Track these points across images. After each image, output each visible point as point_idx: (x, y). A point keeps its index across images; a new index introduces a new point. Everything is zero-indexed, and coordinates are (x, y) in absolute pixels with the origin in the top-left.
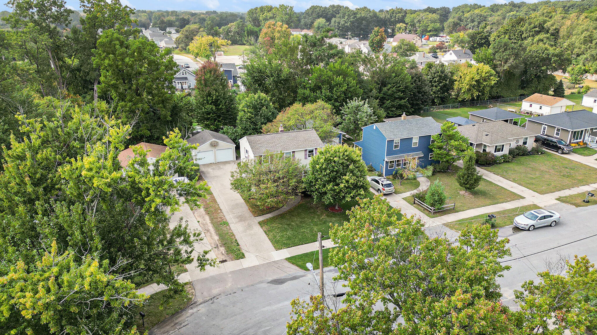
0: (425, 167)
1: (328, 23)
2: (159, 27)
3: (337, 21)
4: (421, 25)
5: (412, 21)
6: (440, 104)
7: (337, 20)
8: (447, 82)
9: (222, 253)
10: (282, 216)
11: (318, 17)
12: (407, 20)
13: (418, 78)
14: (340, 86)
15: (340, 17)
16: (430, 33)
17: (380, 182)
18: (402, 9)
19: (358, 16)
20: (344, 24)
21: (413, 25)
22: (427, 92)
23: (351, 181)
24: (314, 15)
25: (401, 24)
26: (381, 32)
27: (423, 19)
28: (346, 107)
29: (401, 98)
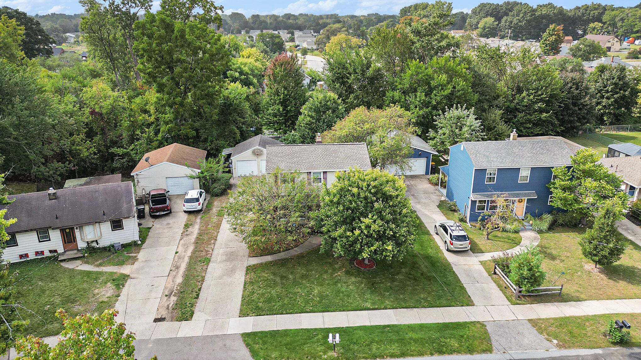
0: (538, 216)
1: (497, 23)
2: (313, 29)
3: (509, 20)
4: (624, 24)
5: (613, 19)
6: (611, 124)
7: (509, 18)
8: (627, 93)
9: (168, 306)
10: (283, 263)
11: (486, 16)
12: (605, 18)
13: (577, 84)
14: (442, 89)
15: (513, 16)
16: (637, 34)
17: (449, 231)
18: (599, 5)
19: (538, 14)
20: (517, 23)
21: (614, 25)
22: (587, 105)
23: (374, 227)
24: (482, 14)
25: (596, 23)
26: (558, 30)
27: (628, 17)
28: (442, 116)
29: (541, 111)
